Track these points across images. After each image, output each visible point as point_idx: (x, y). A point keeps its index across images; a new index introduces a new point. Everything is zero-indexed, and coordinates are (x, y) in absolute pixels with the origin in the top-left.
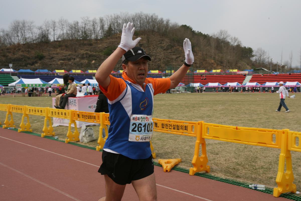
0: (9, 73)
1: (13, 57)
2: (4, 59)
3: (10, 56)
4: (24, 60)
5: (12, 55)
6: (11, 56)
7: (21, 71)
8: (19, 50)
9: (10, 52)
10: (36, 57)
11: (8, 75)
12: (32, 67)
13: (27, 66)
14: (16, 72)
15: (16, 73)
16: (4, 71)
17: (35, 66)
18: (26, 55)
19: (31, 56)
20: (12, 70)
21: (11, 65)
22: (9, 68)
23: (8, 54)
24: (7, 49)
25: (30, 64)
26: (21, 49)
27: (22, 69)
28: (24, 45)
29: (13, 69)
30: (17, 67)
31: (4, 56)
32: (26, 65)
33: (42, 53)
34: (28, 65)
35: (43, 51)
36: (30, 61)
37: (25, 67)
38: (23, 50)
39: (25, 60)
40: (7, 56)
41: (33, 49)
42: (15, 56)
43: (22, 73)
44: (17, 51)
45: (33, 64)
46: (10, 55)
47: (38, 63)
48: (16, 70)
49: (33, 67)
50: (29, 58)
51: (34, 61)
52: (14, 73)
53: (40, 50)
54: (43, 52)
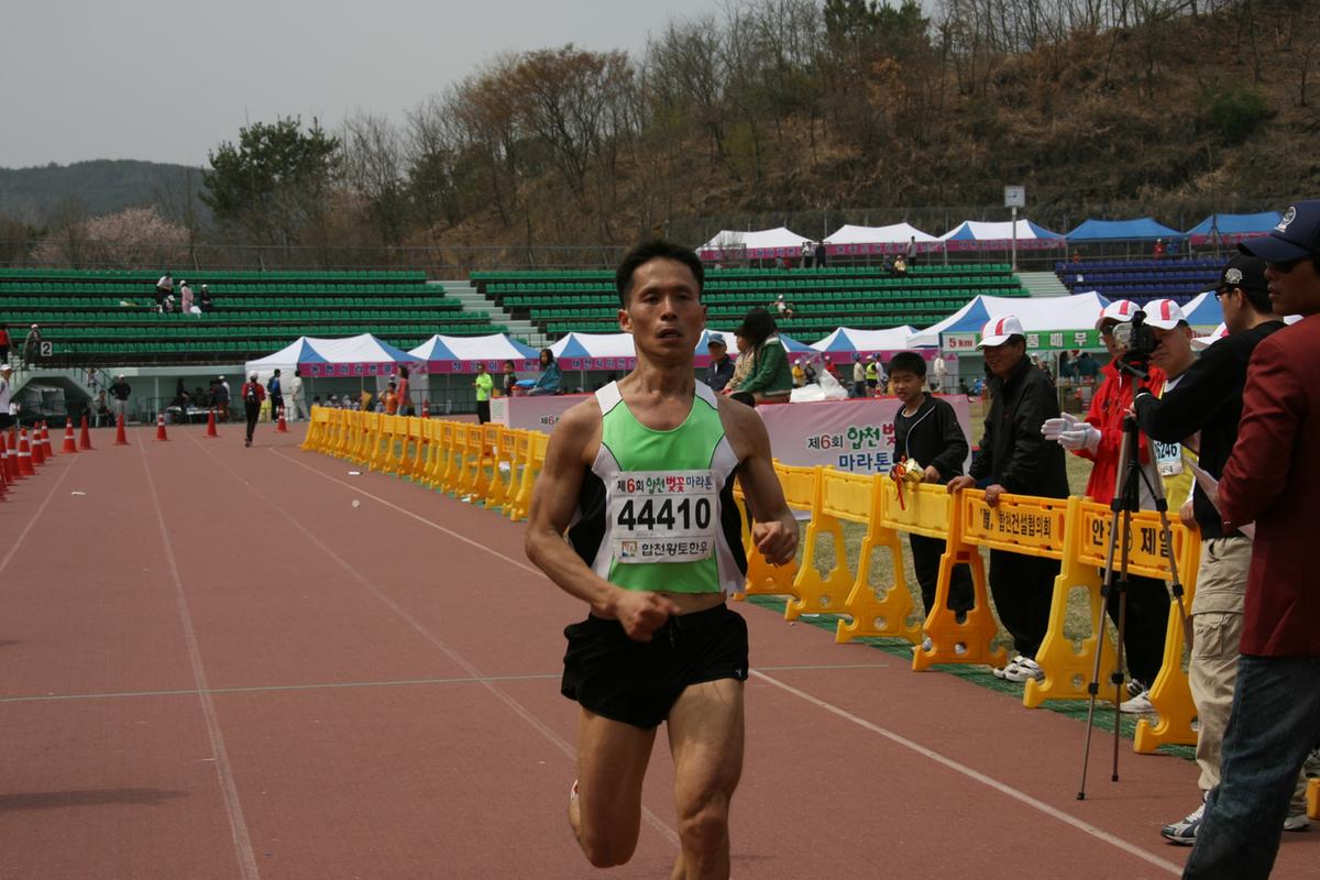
0: (1005, 248)
1: (1039, 135)
2: (975, 152)
3: (1017, 126)
4: (1113, 149)
5: (1032, 123)
6: (1029, 128)
7: (1092, 230)
8: (1087, 75)
9: (1020, 102)
10: (1202, 126)
11: (997, 268)
12: (1170, 196)
13: (1134, 196)
14: (1057, 239)
15: (1054, 252)
16: (972, 241)
17: (1195, 189)
18: (1136, 111)
19: (1168, 115)
20: (1025, 230)
21: (1015, 196)
22: (1003, 215)
23: (1004, 115)
24: (1004, 80)
25: (1155, 178)
26: (1097, 67)
27: (1098, 217)
28: (1123, 35)
29: (1035, 221)
30: (1063, 205)
31: (978, 132)
32: (1127, 190)
33: (1250, 89)
34: (1141, 184)
35: (1257, 71)
36: (1155, 159)
37: (1125, 205)
38: (1116, 72)
39: (1121, 152)
40: (1005, 129)
41: (1191, 62)
42: (1057, 125)
43: (1094, 247)
44: (1068, 85)
45: (1178, 175)
46: (1019, 123)
47: (1217, 166)
48: (1056, 227)
49: (1181, 195)
50: (1151, 136)
51: (1192, 150)
52: (1043, 253)
53: (1239, 63)
54: (1259, 79)
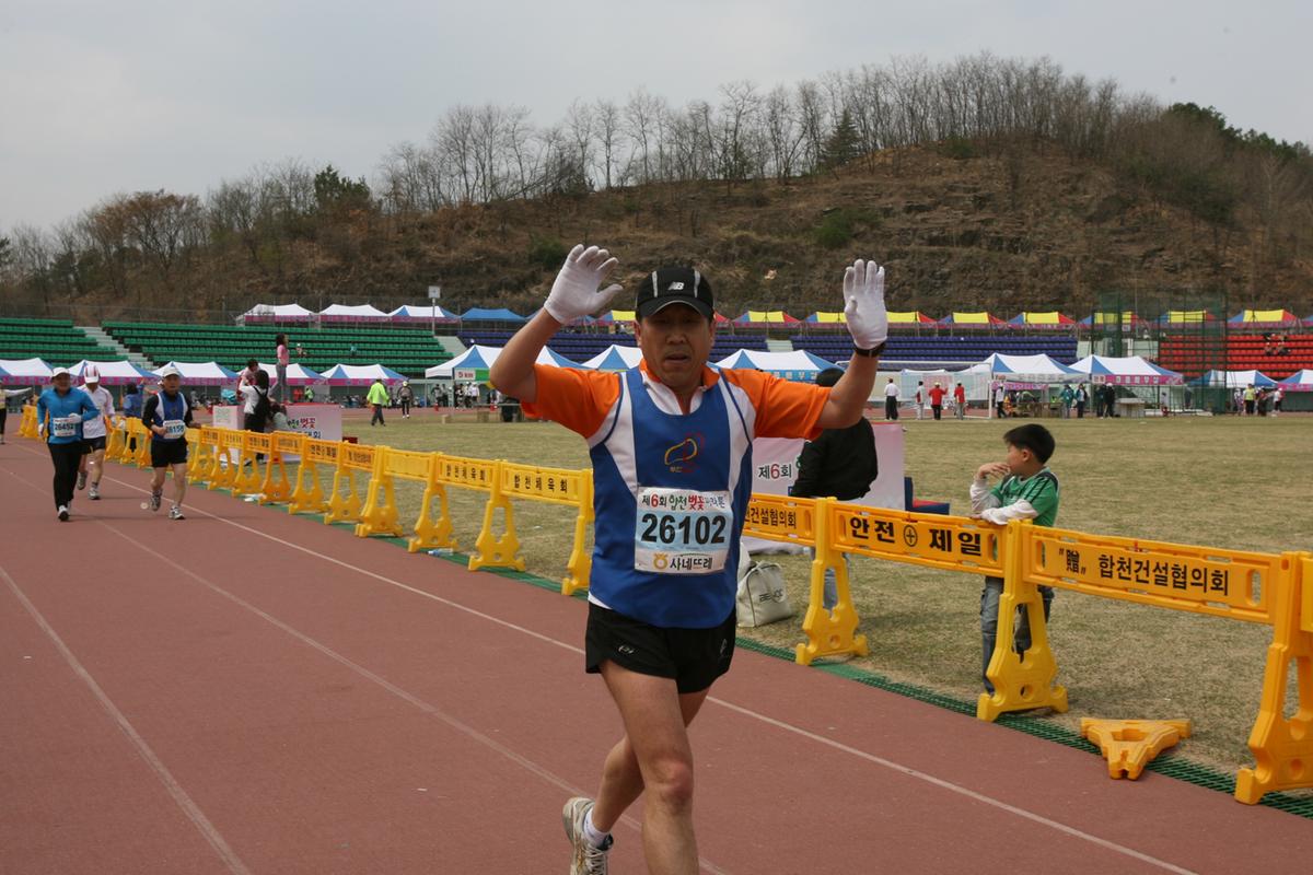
0: (426, 322)
1: (443, 259)
2: (407, 266)
3: (431, 253)
4: (484, 269)
5: (440, 252)
6: (438, 255)
7: (476, 314)
8: (468, 227)
9: (433, 240)
10: (533, 259)
11: (425, 333)
12: (516, 297)
13: (497, 296)
14: (456, 318)
15: (455, 325)
16: (407, 317)
17: (529, 294)
18: (496, 249)
19: (514, 252)
20: (438, 312)
21: (434, 292)
22: (427, 303)
23: (424, 246)
24: (423, 226)
25: (508, 287)
26: (474, 223)
27: (478, 307)
28: (487, 206)
29: (443, 307)
30: (457, 299)
31: (410, 254)
32: (493, 292)
33: (557, 240)
34: (500, 289)
35: (561, 231)
36: (507, 276)
37: (491, 300)
38: (484, 228)
39: (489, 271)
40: (424, 254)
41: (524, 224)
42: (453, 253)
43: (476, 323)
44: (459, 232)
45: (520, 286)
46: (432, 251)
47: (540, 282)
48: (454, 311)
49: (522, 297)
50: (505, 263)
51: (528, 272)
52: (446, 325)
53: (550, 227)
54: (561, 236)
